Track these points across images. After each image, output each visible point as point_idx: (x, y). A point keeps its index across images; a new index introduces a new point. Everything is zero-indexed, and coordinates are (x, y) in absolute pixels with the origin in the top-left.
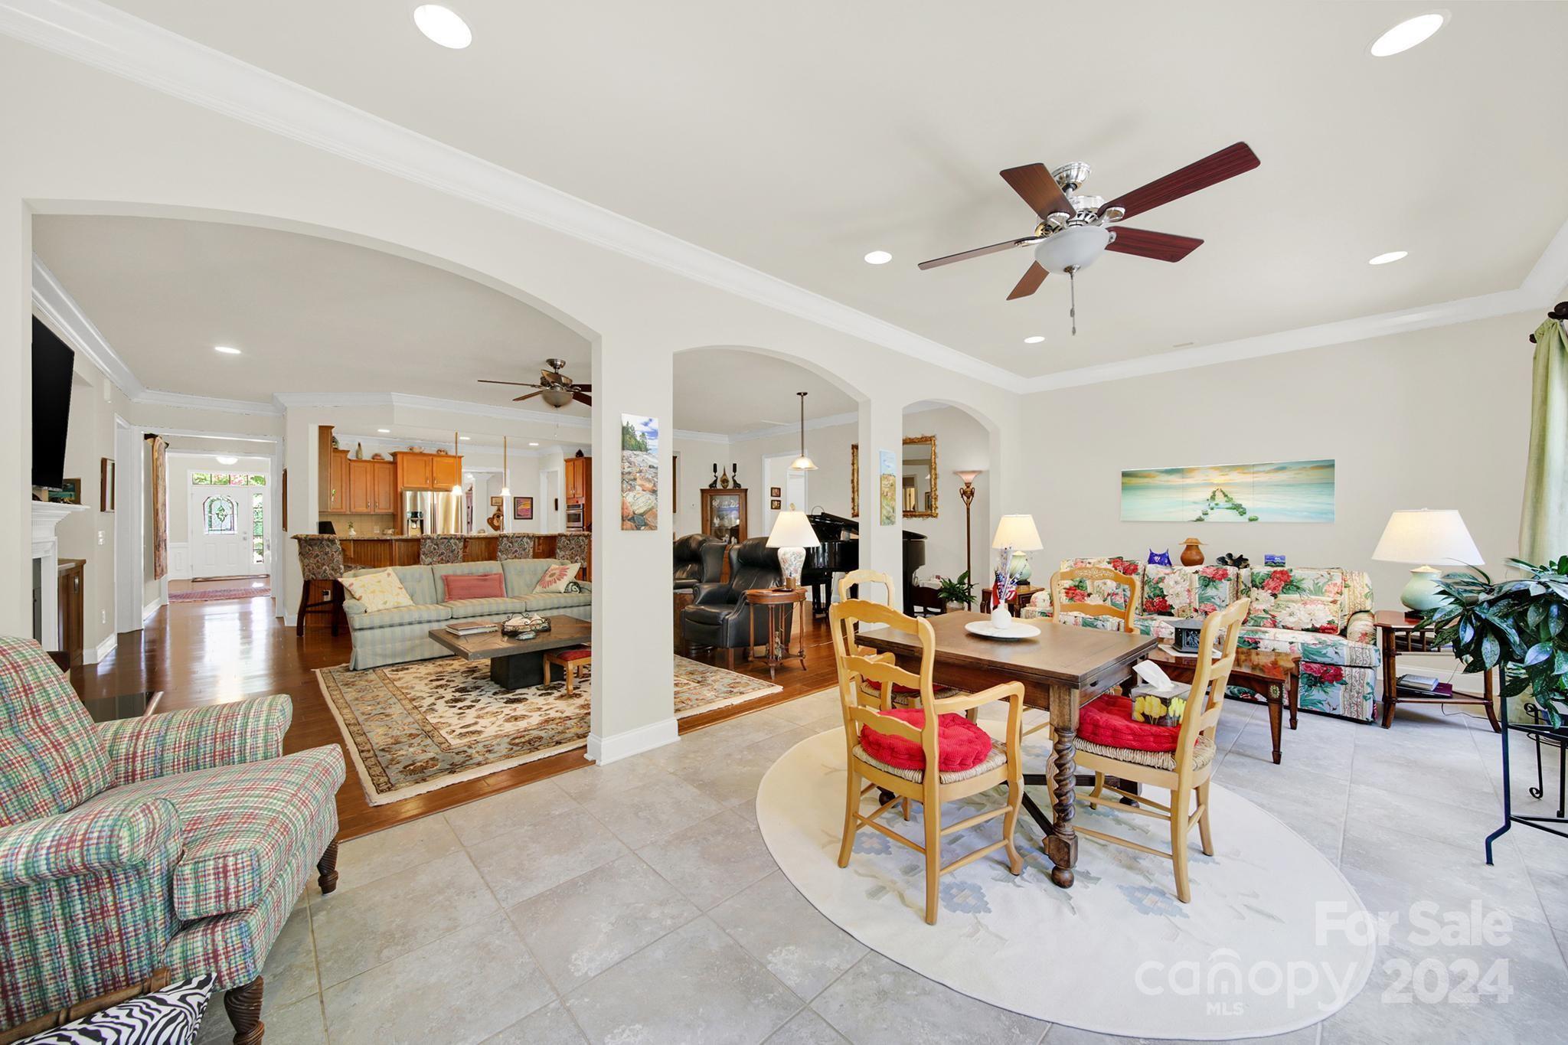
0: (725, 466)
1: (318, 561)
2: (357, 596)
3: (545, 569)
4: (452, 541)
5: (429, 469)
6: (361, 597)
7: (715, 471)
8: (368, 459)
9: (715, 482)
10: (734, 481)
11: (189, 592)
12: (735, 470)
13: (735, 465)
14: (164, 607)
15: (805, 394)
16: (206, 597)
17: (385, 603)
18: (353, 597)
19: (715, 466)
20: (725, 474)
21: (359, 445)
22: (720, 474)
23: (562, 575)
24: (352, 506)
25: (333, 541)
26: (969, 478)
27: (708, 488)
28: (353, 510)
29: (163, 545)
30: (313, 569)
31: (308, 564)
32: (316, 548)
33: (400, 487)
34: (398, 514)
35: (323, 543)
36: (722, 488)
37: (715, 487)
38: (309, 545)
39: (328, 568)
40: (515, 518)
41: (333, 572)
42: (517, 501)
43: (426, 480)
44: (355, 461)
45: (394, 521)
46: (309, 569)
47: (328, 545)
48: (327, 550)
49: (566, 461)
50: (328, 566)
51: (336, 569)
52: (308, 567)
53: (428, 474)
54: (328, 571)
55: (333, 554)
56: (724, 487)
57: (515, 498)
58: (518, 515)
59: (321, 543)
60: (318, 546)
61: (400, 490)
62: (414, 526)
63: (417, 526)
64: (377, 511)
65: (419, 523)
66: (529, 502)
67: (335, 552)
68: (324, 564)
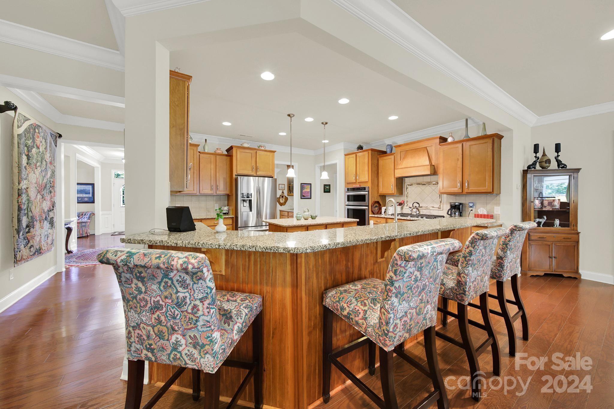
5: (254, 160)
7: (536, 152)
8: (211, 152)
9: (535, 162)
10: (558, 161)
12: (559, 149)
13: (558, 145)
19: (536, 146)
20: (545, 155)
22: (540, 155)
24: (201, 189)
27: (528, 169)
28: (201, 192)
30: (148, 337)
31: (138, 325)
32: (155, 287)
33: (235, 173)
34: (232, 195)
35: (172, 275)
36: (541, 169)
37: (535, 168)
38: (138, 278)
39: (183, 342)
40: (301, 198)
41: (195, 352)
42: (303, 186)
43: (253, 168)
44: (203, 153)
45: (228, 200)
46: (140, 336)
47: (185, 281)
48: (181, 295)
49: (345, 155)
50: (184, 336)
51: (203, 346)
52: (137, 331)
53: (254, 164)
54: (185, 349)
55: (195, 306)
56: (543, 168)
57: (301, 184)
58: (303, 196)
59: (166, 276)
60: (160, 283)
61: (234, 176)
62: (245, 204)
63: (247, 204)
64: (218, 193)
65: (248, 202)
66: (309, 187)
67: (202, 300)
68: (173, 329)
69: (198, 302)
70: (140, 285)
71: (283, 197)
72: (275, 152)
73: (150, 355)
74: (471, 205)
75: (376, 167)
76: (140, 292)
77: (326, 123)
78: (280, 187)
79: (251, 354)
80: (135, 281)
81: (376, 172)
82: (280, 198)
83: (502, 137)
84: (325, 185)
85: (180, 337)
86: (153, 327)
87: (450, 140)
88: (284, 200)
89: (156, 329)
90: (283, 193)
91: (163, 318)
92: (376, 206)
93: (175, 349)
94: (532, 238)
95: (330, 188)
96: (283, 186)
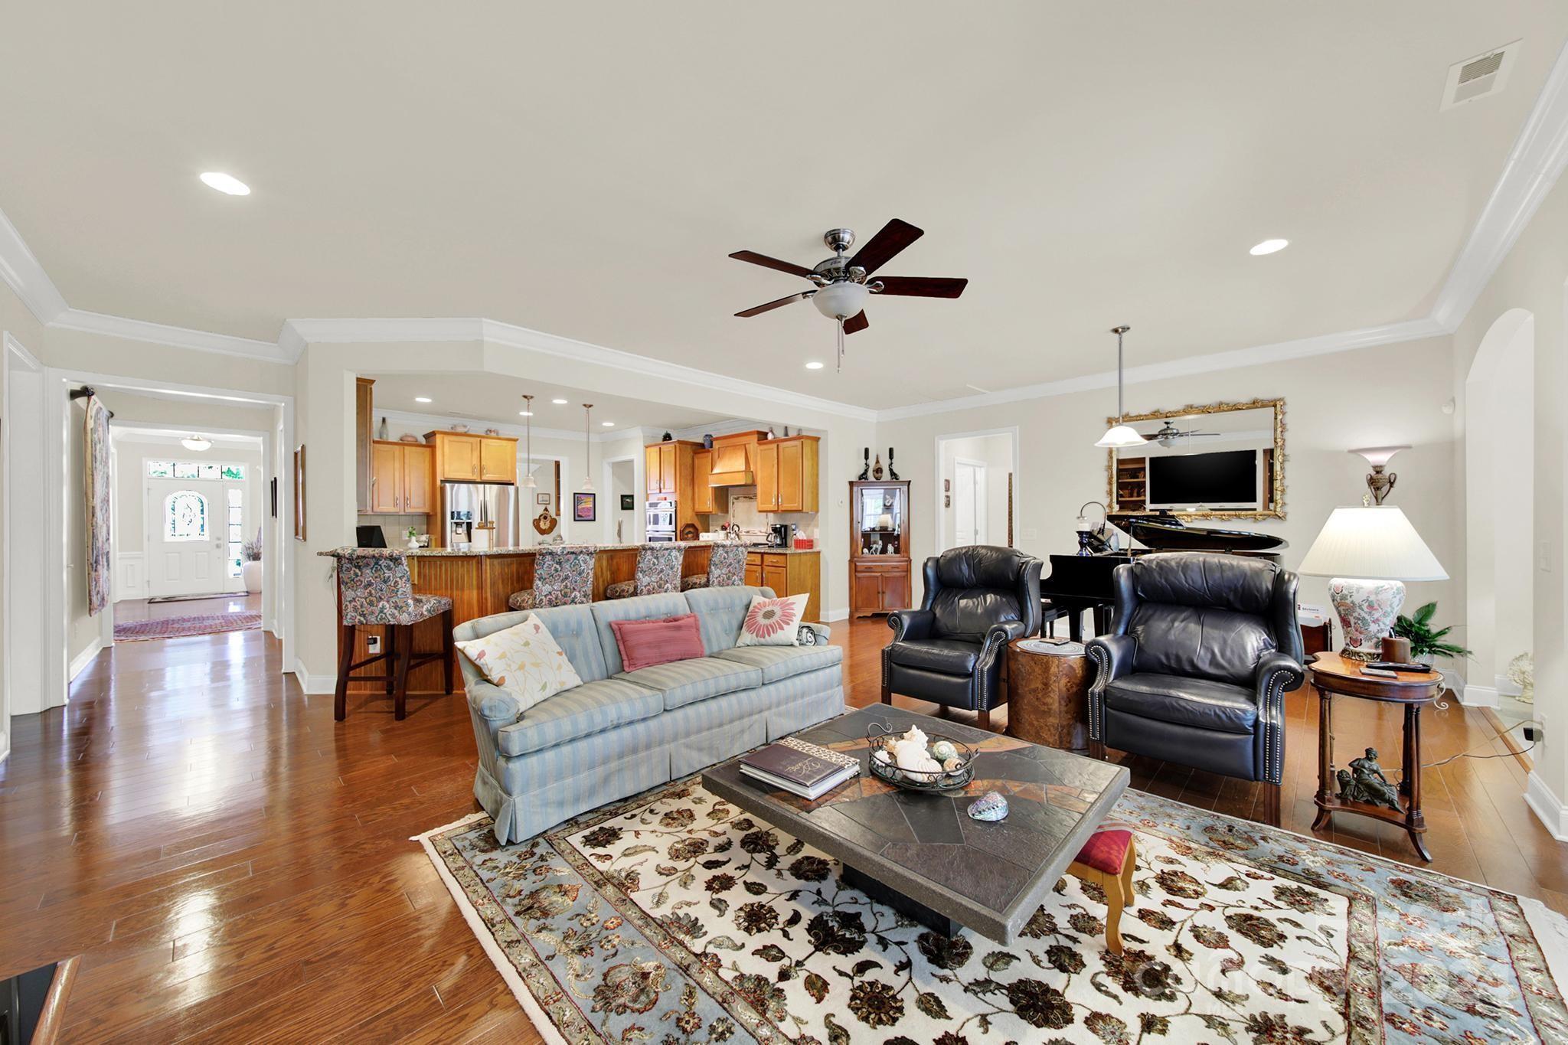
0: (878, 450)
1: (370, 594)
2: (494, 676)
3: (745, 602)
4: (581, 557)
5: (476, 454)
6: (502, 679)
7: (867, 457)
8: (395, 441)
9: (866, 471)
10: (891, 470)
11: (144, 620)
12: (891, 457)
13: (891, 450)
14: (106, 651)
15: (1126, 329)
16: (167, 629)
17: (544, 687)
18: (483, 677)
19: (867, 451)
20: (878, 462)
21: (384, 420)
22: (872, 462)
23: (787, 619)
24: (376, 503)
25: (395, 560)
26: (1381, 458)
27: (857, 480)
28: (375, 510)
29: (103, 561)
30: (362, 606)
31: (354, 599)
32: (368, 571)
33: (439, 478)
34: (436, 515)
35: (381, 563)
36: (875, 480)
37: (866, 478)
38: (356, 567)
39: (388, 606)
40: (575, 520)
41: (396, 612)
42: (577, 497)
43: (473, 469)
44: (378, 442)
45: (428, 524)
46: (355, 607)
47: (389, 566)
48: (386, 575)
49: (646, 447)
50: (388, 602)
51: (402, 607)
52: (353, 603)
53: (476, 462)
54: (389, 610)
55: (396, 582)
56: (877, 479)
57: (575, 494)
58: (579, 516)
59: (377, 563)
60: (372, 569)
61: (438, 483)
62: (460, 530)
63: (462, 530)
64: (408, 510)
65: (465, 526)
66: (592, 499)
67: (400, 578)
68: (380, 598)
69: (398, 579)
70: (357, 571)
71: (545, 518)
72: (517, 440)
73: (362, 619)
74: (793, 527)
75: (690, 470)
76: (357, 576)
77: (590, 406)
78: (540, 499)
79: (442, 649)
80: (354, 569)
81: (689, 478)
82: (540, 519)
83: (819, 438)
84: (623, 497)
85: (385, 603)
86: (366, 598)
87: (770, 437)
88: (548, 523)
89: (368, 600)
90: (546, 509)
91: (373, 592)
92: (690, 532)
93: (381, 612)
94: (858, 569)
95: (633, 502)
96: (546, 497)
